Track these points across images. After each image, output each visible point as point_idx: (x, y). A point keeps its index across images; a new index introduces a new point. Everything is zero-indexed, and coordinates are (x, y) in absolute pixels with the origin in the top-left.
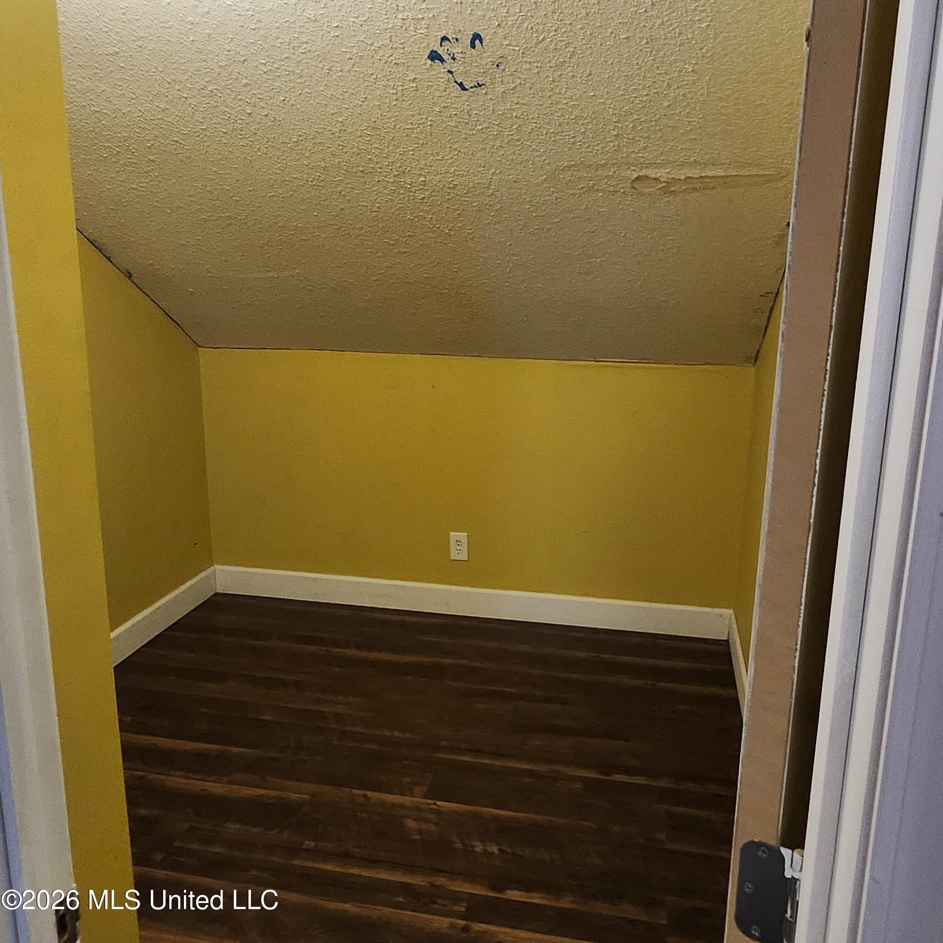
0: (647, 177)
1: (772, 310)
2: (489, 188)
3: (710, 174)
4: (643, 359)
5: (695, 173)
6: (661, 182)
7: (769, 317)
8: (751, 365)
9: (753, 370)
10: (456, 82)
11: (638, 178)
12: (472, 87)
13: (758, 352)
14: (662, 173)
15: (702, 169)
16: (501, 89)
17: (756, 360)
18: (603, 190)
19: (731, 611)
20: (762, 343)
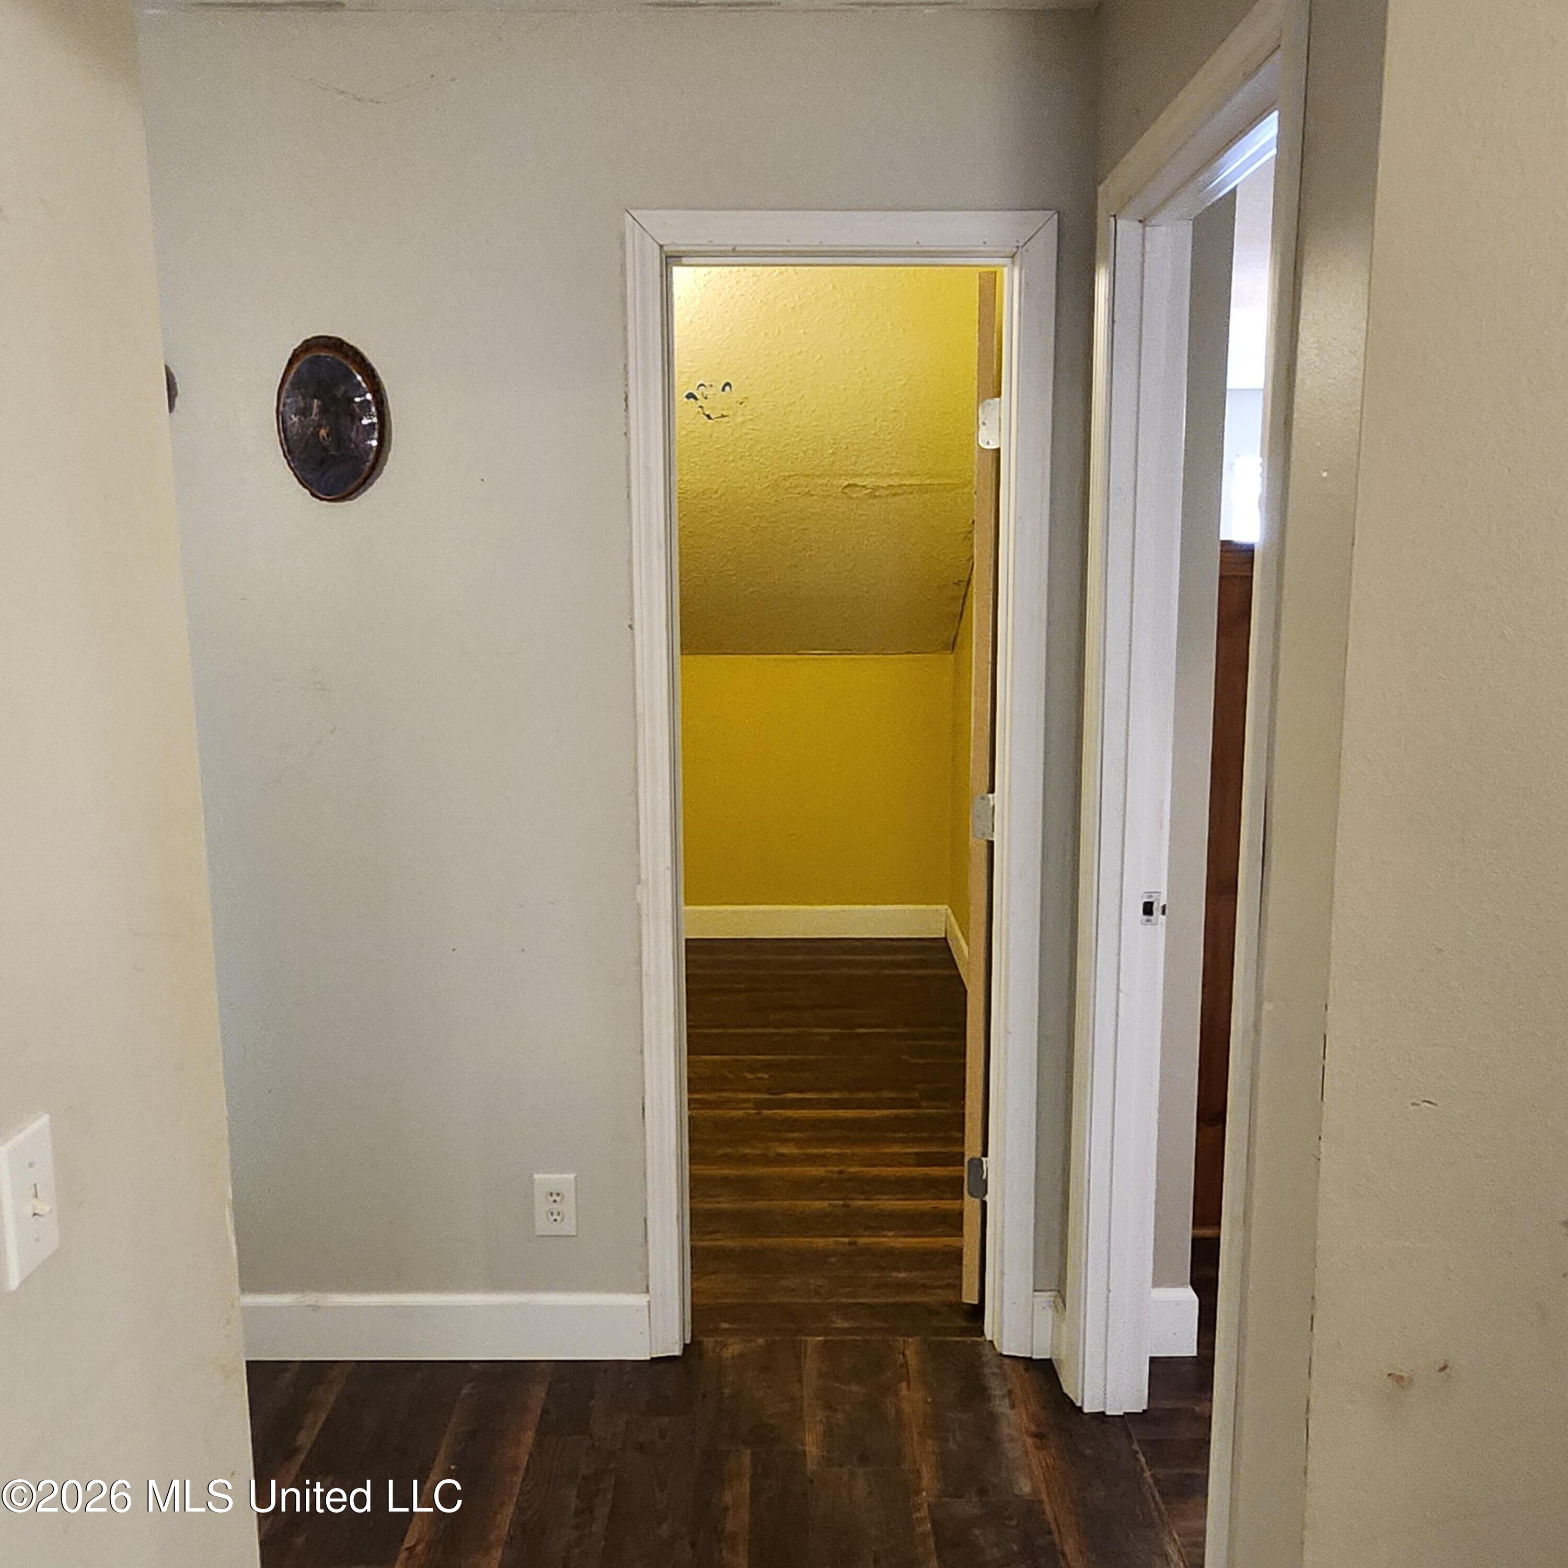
0: (855, 485)
1: (965, 597)
2: (716, 492)
3: (908, 483)
4: (845, 650)
5: (896, 481)
6: (868, 489)
7: (963, 604)
8: (949, 652)
9: (951, 657)
10: (704, 414)
11: (849, 485)
12: (717, 418)
13: (955, 638)
14: (869, 482)
15: (901, 479)
16: (740, 419)
17: (953, 648)
18: (818, 495)
19: (946, 907)
20: (958, 629)
